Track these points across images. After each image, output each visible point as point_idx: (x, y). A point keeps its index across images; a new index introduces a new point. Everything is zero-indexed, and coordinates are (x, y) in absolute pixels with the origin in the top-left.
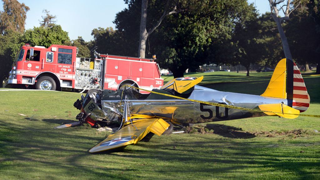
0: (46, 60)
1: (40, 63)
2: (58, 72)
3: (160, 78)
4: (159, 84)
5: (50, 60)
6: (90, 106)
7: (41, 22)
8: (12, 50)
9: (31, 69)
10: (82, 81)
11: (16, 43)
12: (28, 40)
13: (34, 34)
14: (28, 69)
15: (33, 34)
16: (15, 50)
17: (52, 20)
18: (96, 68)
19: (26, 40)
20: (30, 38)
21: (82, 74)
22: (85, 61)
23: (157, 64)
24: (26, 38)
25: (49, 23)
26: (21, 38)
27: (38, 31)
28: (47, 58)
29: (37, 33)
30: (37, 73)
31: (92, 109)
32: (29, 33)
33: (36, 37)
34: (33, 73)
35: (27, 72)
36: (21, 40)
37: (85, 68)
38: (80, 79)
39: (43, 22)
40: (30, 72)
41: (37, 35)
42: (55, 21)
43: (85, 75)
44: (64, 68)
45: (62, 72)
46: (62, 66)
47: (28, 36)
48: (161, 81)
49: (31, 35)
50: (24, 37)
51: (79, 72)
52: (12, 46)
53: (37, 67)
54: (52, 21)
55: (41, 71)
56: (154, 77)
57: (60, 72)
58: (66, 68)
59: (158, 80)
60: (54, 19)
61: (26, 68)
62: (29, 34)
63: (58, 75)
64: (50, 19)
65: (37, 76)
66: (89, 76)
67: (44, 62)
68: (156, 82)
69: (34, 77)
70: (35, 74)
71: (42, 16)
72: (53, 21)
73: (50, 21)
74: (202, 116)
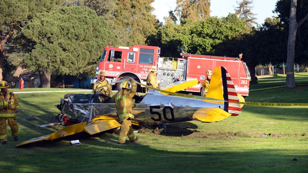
0: (127, 60)
1: (122, 63)
2: (139, 72)
3: (247, 77)
4: (244, 84)
5: (132, 61)
6: (65, 108)
7: (236, 8)
8: (182, 43)
9: (112, 69)
10: (164, 81)
11: (187, 35)
12: (199, 31)
13: (207, 24)
14: (110, 69)
15: (205, 24)
16: (185, 42)
17: (248, 5)
18: (179, 68)
19: (197, 31)
20: (202, 29)
21: (165, 74)
22: (168, 61)
23: (244, 63)
24: (197, 29)
25: (245, 9)
26: (193, 29)
27: (211, 21)
28: (129, 58)
29: (210, 24)
30: (118, 74)
31: (67, 111)
32: (201, 23)
33: (209, 27)
34: (114, 74)
35: (109, 72)
36: (193, 31)
37: (168, 68)
38: (163, 78)
39: (238, 8)
40: (111, 73)
41: (209, 25)
42: (252, 7)
43: (168, 75)
44: (145, 68)
45: (143, 72)
46: (143, 66)
47: (200, 26)
48: (246, 81)
49: (203, 25)
50: (196, 27)
51: (161, 71)
52: (182, 38)
53: (118, 68)
54: (248, 7)
55: (122, 71)
56: (239, 77)
57: (141, 72)
58: (147, 68)
59: (243, 80)
60: (250, 4)
61: (107, 69)
62: (201, 25)
63: (139, 76)
64: (246, 4)
65: (118, 76)
66: (172, 75)
67: (125, 63)
68: (241, 82)
69: (115, 77)
70: (116, 74)
71: (237, 2)
72: (250, 7)
73: (246, 7)
74: (153, 118)
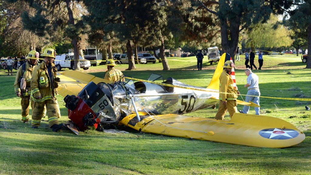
6: (101, 103)
31: (104, 107)
74: (180, 110)
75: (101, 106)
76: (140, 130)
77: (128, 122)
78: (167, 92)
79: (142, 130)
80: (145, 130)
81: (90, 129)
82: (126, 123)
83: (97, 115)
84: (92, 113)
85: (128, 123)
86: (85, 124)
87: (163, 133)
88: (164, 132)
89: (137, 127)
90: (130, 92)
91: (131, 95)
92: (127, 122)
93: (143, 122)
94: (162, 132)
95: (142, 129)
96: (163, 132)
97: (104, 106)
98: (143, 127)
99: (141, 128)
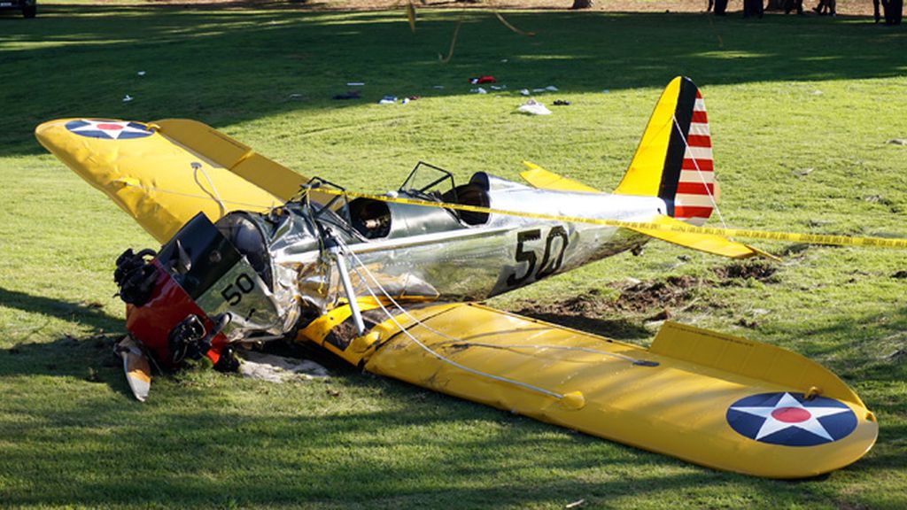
6: (231, 286)
31: (240, 296)
74: (514, 275)
75: (228, 294)
76: (362, 363)
77: (326, 334)
78: (465, 224)
79: (366, 366)
80: (375, 367)
81: (191, 368)
82: (320, 340)
83: (214, 324)
84: (198, 316)
85: (326, 339)
86: (177, 353)
87: (429, 385)
88: (432, 379)
89: (351, 355)
90: (334, 240)
91: (335, 250)
92: (323, 334)
93: (373, 336)
94: (425, 380)
95: (367, 361)
96: (430, 380)
97: (241, 292)
98: (370, 355)
99: (365, 359)
